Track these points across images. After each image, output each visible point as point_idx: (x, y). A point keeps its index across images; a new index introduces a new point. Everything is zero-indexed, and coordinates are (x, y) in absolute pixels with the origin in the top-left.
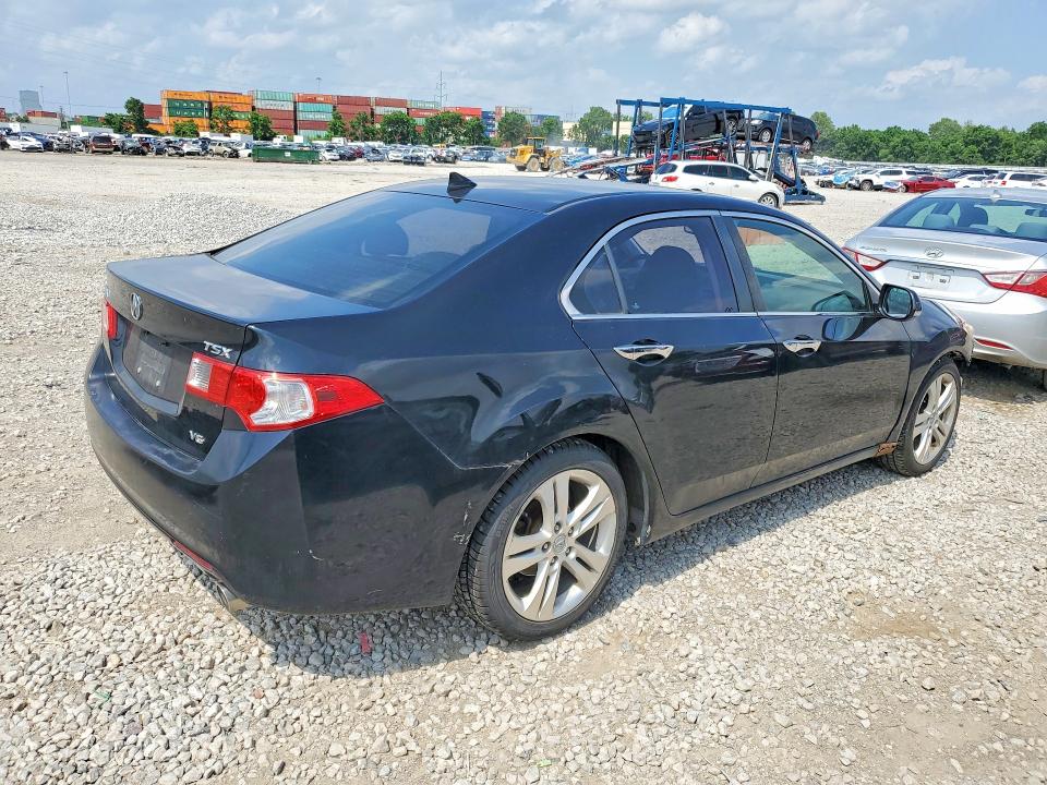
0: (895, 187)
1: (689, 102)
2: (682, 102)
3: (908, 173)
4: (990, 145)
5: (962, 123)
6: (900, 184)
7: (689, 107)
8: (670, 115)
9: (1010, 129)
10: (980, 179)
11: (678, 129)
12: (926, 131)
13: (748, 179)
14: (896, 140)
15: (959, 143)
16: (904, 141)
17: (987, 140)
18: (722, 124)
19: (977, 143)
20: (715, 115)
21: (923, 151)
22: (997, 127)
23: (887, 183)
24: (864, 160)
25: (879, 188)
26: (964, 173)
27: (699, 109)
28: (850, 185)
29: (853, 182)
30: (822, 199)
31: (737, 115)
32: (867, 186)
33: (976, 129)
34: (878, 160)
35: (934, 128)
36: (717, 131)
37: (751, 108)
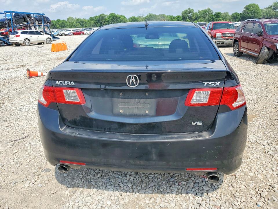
0: (70, 34)
1: (14, 12)
2: (11, 12)
3: (73, 30)
4: (82, 23)
5: (74, 18)
6: (72, 33)
7: (14, 14)
8: (9, 16)
9: (85, 19)
10: (89, 31)
11: (13, 21)
12: (66, 20)
13: (41, 34)
14: (60, 23)
15: (75, 23)
16: (62, 23)
17: (81, 22)
18: (26, 19)
19: (79, 22)
20: (23, 16)
21: (67, 25)
22: (82, 18)
23: (68, 33)
24: (53, 29)
25: (66, 35)
26: (85, 29)
27: (17, 14)
28: (59, 35)
29: (60, 34)
30: (59, 38)
31: (29, 16)
32: (63, 35)
33: (78, 19)
34: (57, 28)
35: (68, 19)
36: (25, 21)
37: (33, 14)
